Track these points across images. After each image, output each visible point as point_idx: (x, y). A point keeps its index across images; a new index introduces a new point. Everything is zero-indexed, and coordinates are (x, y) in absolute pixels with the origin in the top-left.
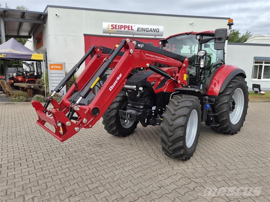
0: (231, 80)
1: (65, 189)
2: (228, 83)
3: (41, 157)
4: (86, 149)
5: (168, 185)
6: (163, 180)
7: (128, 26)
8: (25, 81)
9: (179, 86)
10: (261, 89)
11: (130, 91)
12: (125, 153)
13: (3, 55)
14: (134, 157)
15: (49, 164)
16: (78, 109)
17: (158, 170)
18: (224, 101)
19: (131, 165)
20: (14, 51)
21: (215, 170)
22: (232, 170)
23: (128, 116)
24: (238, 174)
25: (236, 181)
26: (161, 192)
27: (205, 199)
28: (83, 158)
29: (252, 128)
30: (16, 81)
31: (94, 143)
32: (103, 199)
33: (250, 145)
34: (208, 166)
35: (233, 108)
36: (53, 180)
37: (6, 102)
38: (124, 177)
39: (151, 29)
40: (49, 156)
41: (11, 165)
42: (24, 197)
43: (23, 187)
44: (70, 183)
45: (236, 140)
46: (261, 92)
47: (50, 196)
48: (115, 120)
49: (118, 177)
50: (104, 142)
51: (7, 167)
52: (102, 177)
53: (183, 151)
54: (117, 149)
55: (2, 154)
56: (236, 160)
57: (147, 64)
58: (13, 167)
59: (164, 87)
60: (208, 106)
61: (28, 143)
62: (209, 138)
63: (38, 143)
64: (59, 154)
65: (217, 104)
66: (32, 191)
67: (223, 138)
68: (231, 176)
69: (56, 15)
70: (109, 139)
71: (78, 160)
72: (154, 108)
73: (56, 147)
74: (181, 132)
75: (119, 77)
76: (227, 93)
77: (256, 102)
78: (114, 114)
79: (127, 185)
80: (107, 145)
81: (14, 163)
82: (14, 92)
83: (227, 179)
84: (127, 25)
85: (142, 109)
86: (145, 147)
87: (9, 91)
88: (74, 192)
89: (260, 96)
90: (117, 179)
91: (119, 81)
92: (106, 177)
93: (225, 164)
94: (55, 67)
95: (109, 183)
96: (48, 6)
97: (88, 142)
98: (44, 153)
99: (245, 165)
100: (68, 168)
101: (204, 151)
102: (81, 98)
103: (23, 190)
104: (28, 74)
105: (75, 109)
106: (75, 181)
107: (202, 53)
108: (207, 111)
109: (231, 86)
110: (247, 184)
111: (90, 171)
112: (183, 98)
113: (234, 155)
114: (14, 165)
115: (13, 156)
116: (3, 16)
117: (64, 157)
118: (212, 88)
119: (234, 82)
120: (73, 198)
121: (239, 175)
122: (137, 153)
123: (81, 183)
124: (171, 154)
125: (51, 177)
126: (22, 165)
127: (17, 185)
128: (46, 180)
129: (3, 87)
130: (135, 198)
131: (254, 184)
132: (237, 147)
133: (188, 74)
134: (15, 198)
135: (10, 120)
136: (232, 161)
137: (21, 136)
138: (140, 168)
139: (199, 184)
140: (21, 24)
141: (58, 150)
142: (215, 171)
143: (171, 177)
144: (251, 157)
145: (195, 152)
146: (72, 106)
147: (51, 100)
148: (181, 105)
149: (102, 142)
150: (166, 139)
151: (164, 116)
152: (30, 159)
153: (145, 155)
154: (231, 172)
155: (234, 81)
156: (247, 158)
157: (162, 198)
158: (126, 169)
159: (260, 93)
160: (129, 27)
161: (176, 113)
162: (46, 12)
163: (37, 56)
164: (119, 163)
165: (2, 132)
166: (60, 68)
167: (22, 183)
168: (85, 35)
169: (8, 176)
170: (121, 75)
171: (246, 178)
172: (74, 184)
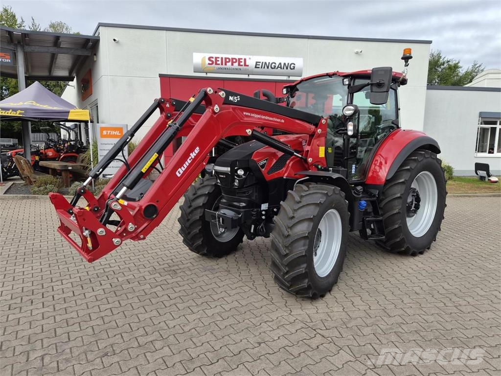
0: (408, 157)
1: (99, 344)
2: (403, 163)
3: (68, 290)
4: (147, 278)
5: (275, 340)
6: (268, 332)
7: (239, 59)
8: (59, 158)
9: (310, 168)
10: (491, 173)
11: (222, 176)
12: (214, 285)
13: (18, 112)
14: (228, 293)
15: (79, 302)
16: (119, 207)
17: (263, 315)
18: (394, 195)
19: (220, 305)
20: (38, 105)
21: (364, 316)
22: (394, 316)
23: (219, 221)
24: (404, 324)
25: (396, 335)
26: (259, 352)
27: (332, 364)
28: (140, 293)
29: (456, 244)
30: (44, 157)
31: (163, 269)
32: (159, 360)
33: (442, 274)
34: (354, 309)
35: (417, 207)
36: (81, 329)
37: (23, 195)
38: (203, 325)
39: (280, 64)
40: (81, 288)
41: (15, 303)
42: (28, 354)
43: (29, 338)
44: (109, 334)
45: (417, 266)
46: (490, 178)
47: (71, 353)
48: (200, 227)
49: (192, 325)
50: (182, 267)
51: (8, 306)
52: (166, 325)
53: (308, 282)
54: (201, 279)
55: (3, 284)
56: (406, 300)
57: (247, 131)
58: (18, 305)
59: (283, 169)
60: (363, 202)
61: (50, 267)
62: (371, 261)
63: (67, 266)
64: (100, 285)
65: (383, 200)
66: (42, 346)
67: (396, 262)
68: (388, 327)
69: (115, 40)
70: (192, 260)
71: (130, 296)
72: (264, 207)
73: (97, 274)
74: (303, 248)
75: (194, 153)
76: (401, 181)
77: (478, 196)
78: (198, 217)
79: (204, 339)
80: (186, 272)
81: (22, 299)
82: (37, 177)
83: (380, 332)
84: (237, 57)
85: (243, 207)
86: (252, 275)
87: (29, 176)
88: (112, 348)
89: (489, 186)
90: (190, 328)
91: (194, 160)
92: (171, 326)
93: (385, 306)
94: (110, 133)
95: (174, 335)
96: (100, 25)
97: (153, 266)
98: (75, 284)
99: (421, 308)
100: (110, 308)
101: (353, 283)
102: (125, 188)
103: (29, 343)
104: (66, 145)
105: (113, 207)
106: (118, 331)
107: (350, 110)
108: (361, 212)
109: (409, 167)
110: (414, 340)
111: (147, 316)
112: (312, 189)
113: (406, 292)
114: (21, 302)
115: (21, 289)
116: (22, 44)
117: (107, 291)
118: (375, 172)
119: (414, 160)
120: (109, 357)
121: (403, 326)
122: (235, 285)
123: (128, 334)
124: (289, 288)
125: (79, 323)
126: (33, 304)
127: (19, 336)
128: (70, 329)
129: (20, 168)
130: (213, 360)
131: (426, 341)
132: (417, 278)
133: (333, 146)
134: (14, 355)
135: (26, 226)
136: (400, 301)
137: (41, 255)
138: (234, 312)
139: (329, 339)
140: (53, 57)
141: (99, 279)
142: (364, 319)
143: (284, 327)
144: (437, 296)
145: (337, 285)
146: (109, 202)
147: (82, 191)
148: (305, 201)
149: (178, 265)
150: (278, 261)
151: (276, 220)
152: (49, 294)
153: (247, 289)
154: (393, 320)
155: (413, 158)
156: (429, 298)
157: (258, 361)
158: (209, 312)
159: (489, 180)
160: (241, 60)
161: (295, 215)
162: (96, 35)
163: (78, 113)
164: (199, 302)
165: (9, 247)
166: (118, 134)
167: (30, 332)
168: (161, 76)
169: (7, 321)
170: (197, 150)
171: (416, 331)
172: (115, 336)
